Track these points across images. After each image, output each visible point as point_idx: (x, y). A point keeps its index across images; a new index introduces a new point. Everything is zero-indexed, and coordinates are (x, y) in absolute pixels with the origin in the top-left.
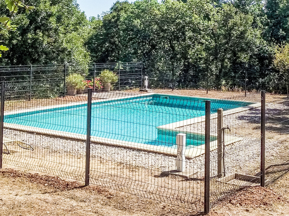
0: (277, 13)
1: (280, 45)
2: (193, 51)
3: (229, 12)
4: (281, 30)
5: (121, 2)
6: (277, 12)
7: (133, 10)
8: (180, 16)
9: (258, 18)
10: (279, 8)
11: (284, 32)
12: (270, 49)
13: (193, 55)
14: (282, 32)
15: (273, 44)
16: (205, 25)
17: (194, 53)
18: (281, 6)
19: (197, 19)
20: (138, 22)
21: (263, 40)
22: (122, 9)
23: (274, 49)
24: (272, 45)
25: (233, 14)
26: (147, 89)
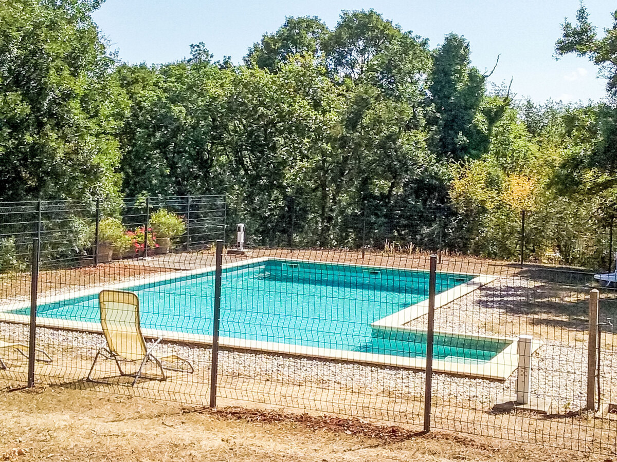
0: (452, 101)
1: (462, 162)
2: (292, 171)
3: (365, 96)
4: (461, 133)
5: (130, 65)
6: (453, 98)
7: (171, 84)
8: (267, 100)
9: (420, 109)
10: (455, 90)
11: (465, 138)
12: (443, 169)
13: (293, 179)
14: (462, 138)
15: (447, 161)
16: (318, 120)
17: (294, 175)
18: (459, 86)
19: (302, 107)
20: (180, 111)
21: (429, 152)
22: (136, 81)
23: (448, 170)
24: (445, 163)
25: (372, 101)
26: (242, 249)
